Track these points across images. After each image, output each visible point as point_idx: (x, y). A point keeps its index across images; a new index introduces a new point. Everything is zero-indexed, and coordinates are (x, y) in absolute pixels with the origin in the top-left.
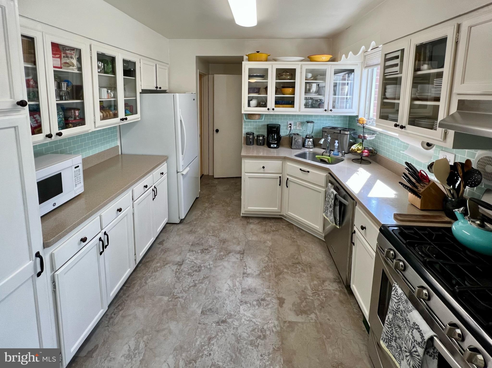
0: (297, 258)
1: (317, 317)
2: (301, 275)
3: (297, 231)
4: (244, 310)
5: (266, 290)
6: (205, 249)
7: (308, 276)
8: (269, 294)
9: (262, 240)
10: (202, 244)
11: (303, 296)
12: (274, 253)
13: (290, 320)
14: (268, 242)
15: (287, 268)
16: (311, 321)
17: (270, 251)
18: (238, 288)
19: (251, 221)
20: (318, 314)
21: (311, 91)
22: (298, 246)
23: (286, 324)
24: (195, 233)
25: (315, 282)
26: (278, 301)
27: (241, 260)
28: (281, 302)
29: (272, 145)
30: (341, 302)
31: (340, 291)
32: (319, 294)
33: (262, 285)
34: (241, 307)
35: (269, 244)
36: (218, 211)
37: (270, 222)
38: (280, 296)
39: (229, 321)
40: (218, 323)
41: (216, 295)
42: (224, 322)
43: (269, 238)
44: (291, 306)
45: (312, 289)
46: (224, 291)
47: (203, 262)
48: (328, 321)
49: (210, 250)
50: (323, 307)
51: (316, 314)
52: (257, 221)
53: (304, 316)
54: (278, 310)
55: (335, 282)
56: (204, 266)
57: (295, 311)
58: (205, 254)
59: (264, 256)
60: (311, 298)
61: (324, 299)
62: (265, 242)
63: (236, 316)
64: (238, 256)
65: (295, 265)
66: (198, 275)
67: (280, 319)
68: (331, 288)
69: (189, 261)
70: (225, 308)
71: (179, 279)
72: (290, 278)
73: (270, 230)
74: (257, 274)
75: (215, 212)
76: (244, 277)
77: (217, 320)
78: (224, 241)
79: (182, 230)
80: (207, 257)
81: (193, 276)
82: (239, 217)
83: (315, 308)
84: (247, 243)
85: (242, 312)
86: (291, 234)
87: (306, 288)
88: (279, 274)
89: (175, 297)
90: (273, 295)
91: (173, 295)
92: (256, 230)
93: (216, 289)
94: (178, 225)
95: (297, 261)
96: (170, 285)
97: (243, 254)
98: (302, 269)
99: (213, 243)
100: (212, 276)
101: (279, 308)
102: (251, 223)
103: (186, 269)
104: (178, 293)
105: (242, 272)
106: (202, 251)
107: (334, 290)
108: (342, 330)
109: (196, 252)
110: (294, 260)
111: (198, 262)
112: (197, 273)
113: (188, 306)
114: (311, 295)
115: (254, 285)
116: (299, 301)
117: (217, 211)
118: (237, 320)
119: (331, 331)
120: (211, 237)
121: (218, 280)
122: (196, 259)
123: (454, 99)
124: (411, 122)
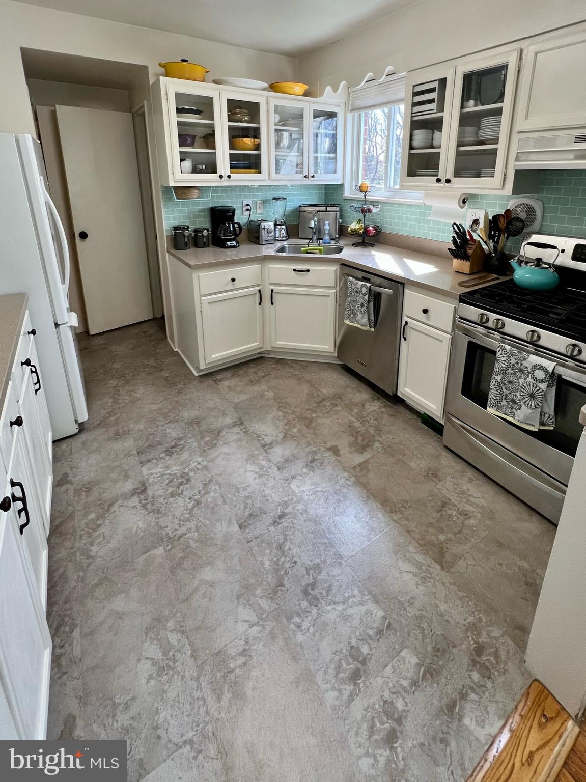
0: (318, 396)
1: (381, 443)
2: (336, 411)
3: (295, 365)
4: (297, 486)
5: (307, 449)
6: (172, 447)
7: (343, 408)
8: (315, 451)
9: (255, 394)
10: (160, 443)
11: (353, 431)
12: (286, 403)
13: (358, 463)
14: (266, 393)
15: (316, 412)
16: (379, 450)
17: (279, 403)
18: (269, 468)
19: (219, 377)
20: (380, 439)
21: (281, 145)
22: (309, 382)
23: (358, 469)
24: (129, 434)
25: (356, 411)
26: (332, 452)
27: (246, 432)
28: (335, 451)
29: (229, 243)
30: (392, 416)
31: (385, 406)
32: (367, 421)
33: (299, 446)
34: (291, 486)
35: (270, 394)
36: (148, 384)
37: (250, 368)
38: (329, 445)
39: (289, 510)
40: (275, 523)
41: (243, 494)
42: (281, 516)
43: (264, 387)
44: (348, 449)
45: (357, 419)
46: (252, 482)
47: (184, 466)
48: (392, 440)
49: (181, 445)
50: (381, 431)
51: (378, 441)
52: (228, 374)
53: (369, 450)
54: (339, 461)
55: (374, 400)
56: (191, 470)
57: (356, 450)
58: (178, 454)
59: (275, 413)
60: (363, 428)
61: (376, 422)
62: (262, 396)
63: (292, 499)
64: (236, 429)
65: (321, 404)
66: (190, 487)
67: (347, 469)
68: (375, 408)
69: (154, 478)
70: (271, 500)
71: (159, 512)
72: (327, 421)
73: (256, 378)
74: (281, 437)
75: (141, 388)
76: (268, 451)
77: (271, 521)
78: (197, 422)
79: (95, 440)
80: (185, 455)
81: (182, 493)
82: (195, 379)
83: (373, 437)
84: (237, 407)
85: (297, 490)
86: (289, 372)
87: (351, 422)
88: (309, 423)
89: (176, 538)
90: (320, 449)
91: (170, 538)
92: (236, 385)
93: (236, 487)
94: (77, 437)
95: (320, 399)
96: (149, 528)
97: (242, 423)
98: (332, 405)
99: (179, 432)
100: (216, 475)
101: (337, 458)
102: (221, 380)
103: (160, 492)
104: (176, 530)
105: (259, 446)
106: (169, 452)
107: (378, 408)
108: (410, 441)
109: (156, 459)
110: (316, 399)
111: (175, 469)
112: (188, 485)
113: (209, 534)
114: (361, 425)
115: (288, 453)
116: (353, 439)
117: (145, 384)
118: (299, 502)
119: (402, 448)
120: (167, 426)
121: (230, 475)
122: (167, 468)
123: (515, 138)
124: (458, 173)
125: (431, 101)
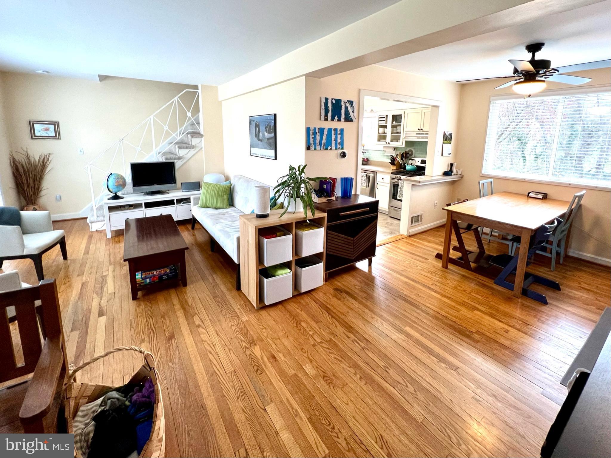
123: (405, 132)
124: (392, 141)
125: (384, 120)
